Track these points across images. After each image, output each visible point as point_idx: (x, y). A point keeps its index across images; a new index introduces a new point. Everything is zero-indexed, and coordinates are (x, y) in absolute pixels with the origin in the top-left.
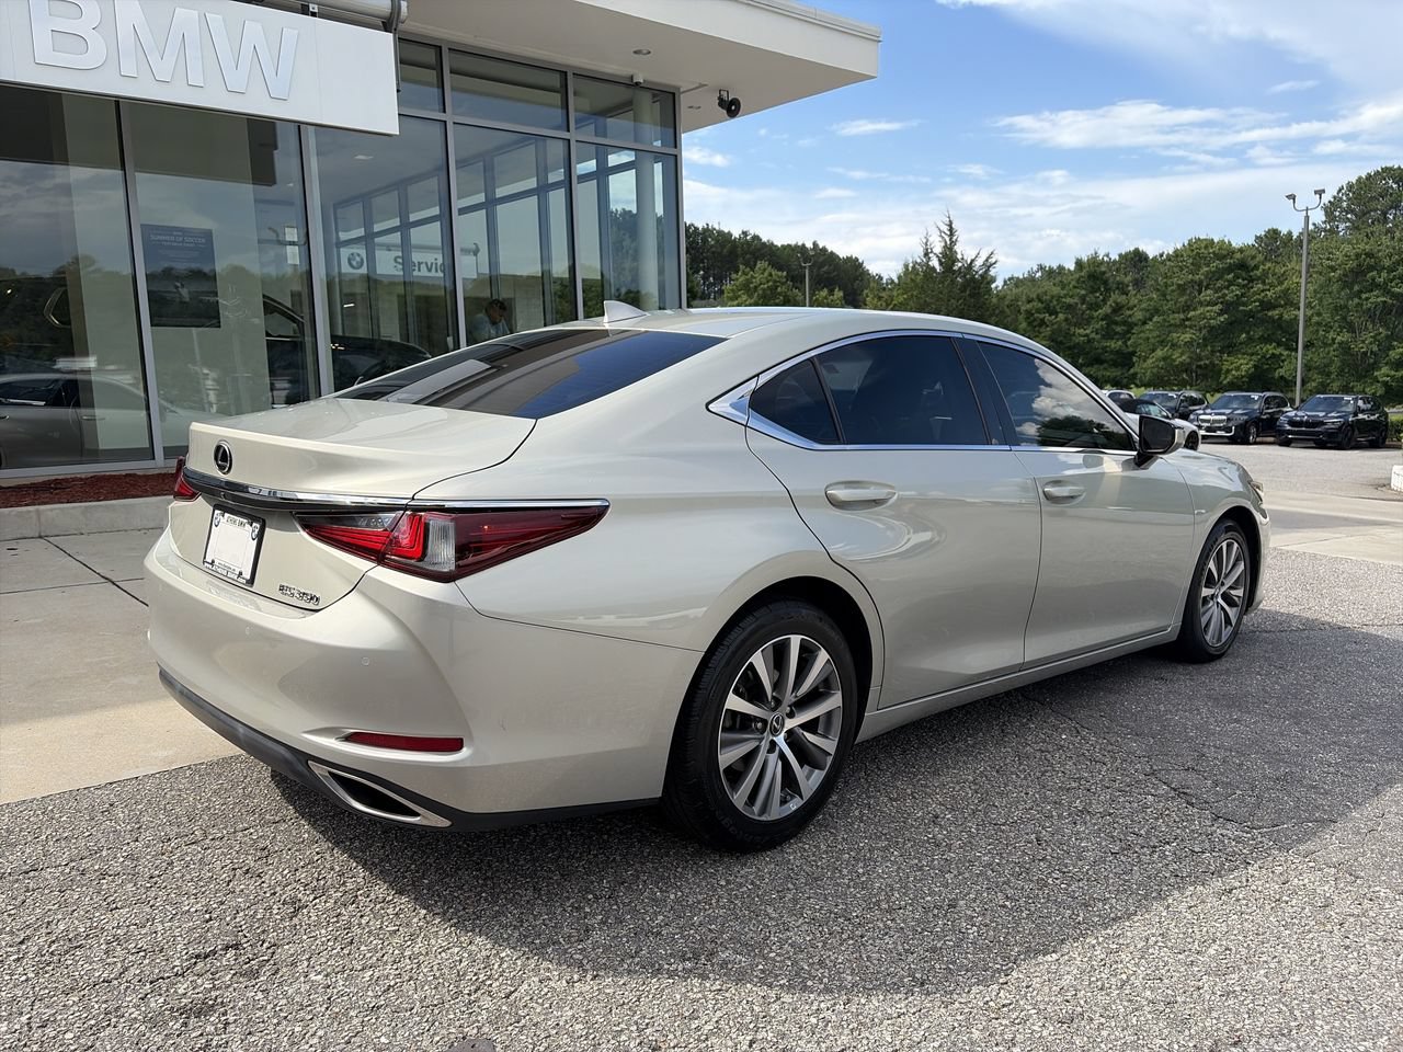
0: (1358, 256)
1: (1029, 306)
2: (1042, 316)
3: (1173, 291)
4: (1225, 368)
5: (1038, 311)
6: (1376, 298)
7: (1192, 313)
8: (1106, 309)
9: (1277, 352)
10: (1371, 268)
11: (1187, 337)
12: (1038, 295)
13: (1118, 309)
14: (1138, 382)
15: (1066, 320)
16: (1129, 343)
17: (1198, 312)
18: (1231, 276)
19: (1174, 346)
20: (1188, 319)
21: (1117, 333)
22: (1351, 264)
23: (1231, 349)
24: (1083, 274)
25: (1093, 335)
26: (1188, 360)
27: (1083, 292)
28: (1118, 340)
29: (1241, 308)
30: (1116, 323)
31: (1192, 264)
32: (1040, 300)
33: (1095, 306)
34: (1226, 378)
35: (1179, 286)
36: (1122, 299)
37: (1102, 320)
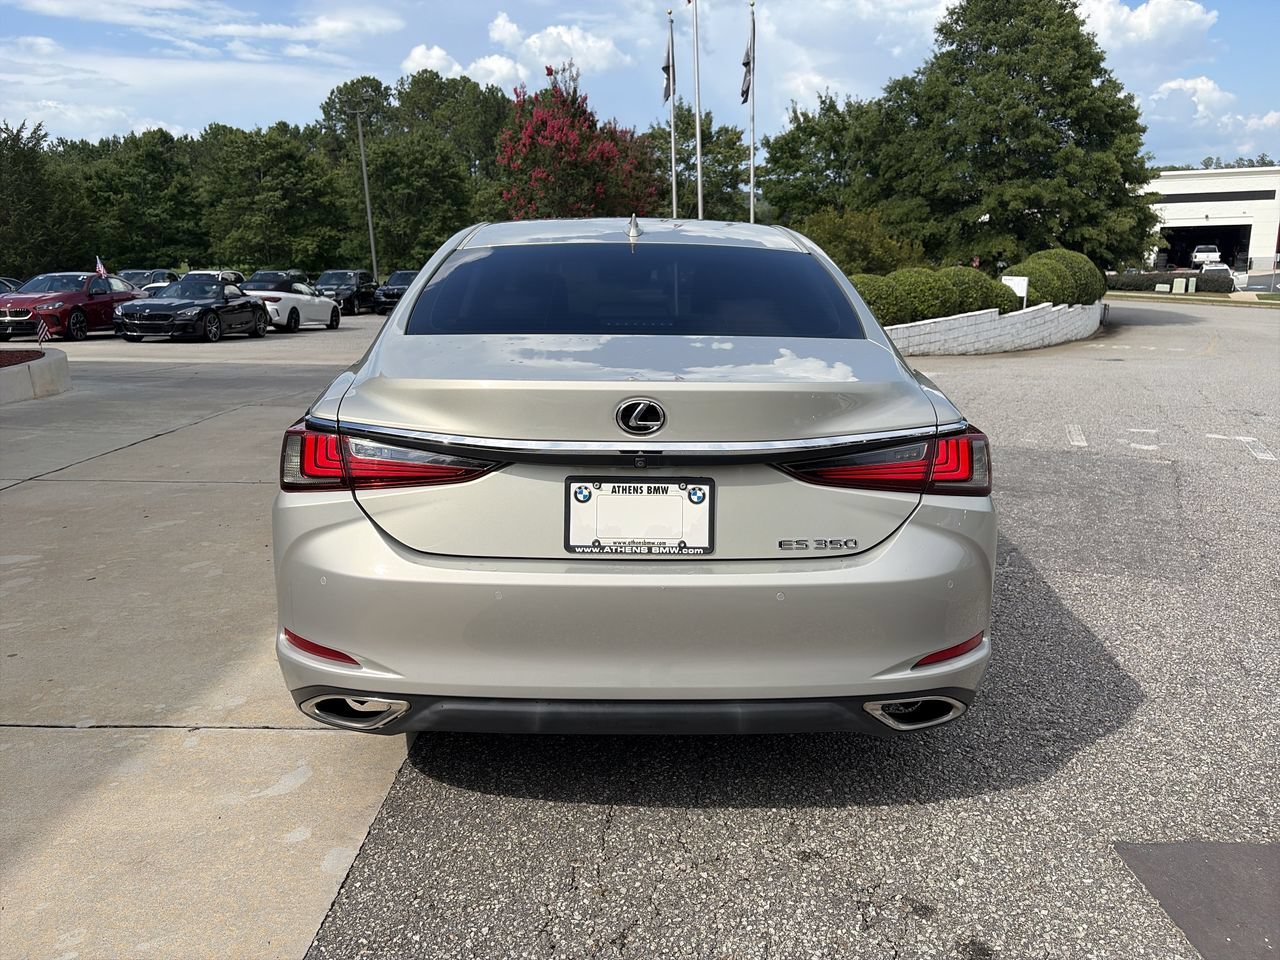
0: (384, 154)
1: (89, 184)
2: (106, 195)
3: (236, 175)
4: (294, 247)
5: (100, 189)
6: (402, 190)
7: (257, 198)
8: (171, 190)
9: (333, 233)
10: (395, 165)
11: (257, 219)
12: (97, 173)
13: (183, 189)
14: (217, 261)
15: (132, 199)
16: (201, 224)
17: (262, 197)
18: (284, 165)
19: (248, 227)
20: (254, 203)
21: (187, 214)
22: (381, 161)
23: (294, 231)
24: (140, 153)
25: (164, 216)
26: (262, 241)
27: (145, 171)
28: (189, 220)
29: (298, 194)
30: (184, 204)
31: (247, 151)
32: (100, 178)
33: (157, 187)
34: (297, 257)
35: (241, 171)
36: (184, 180)
37: (170, 200)
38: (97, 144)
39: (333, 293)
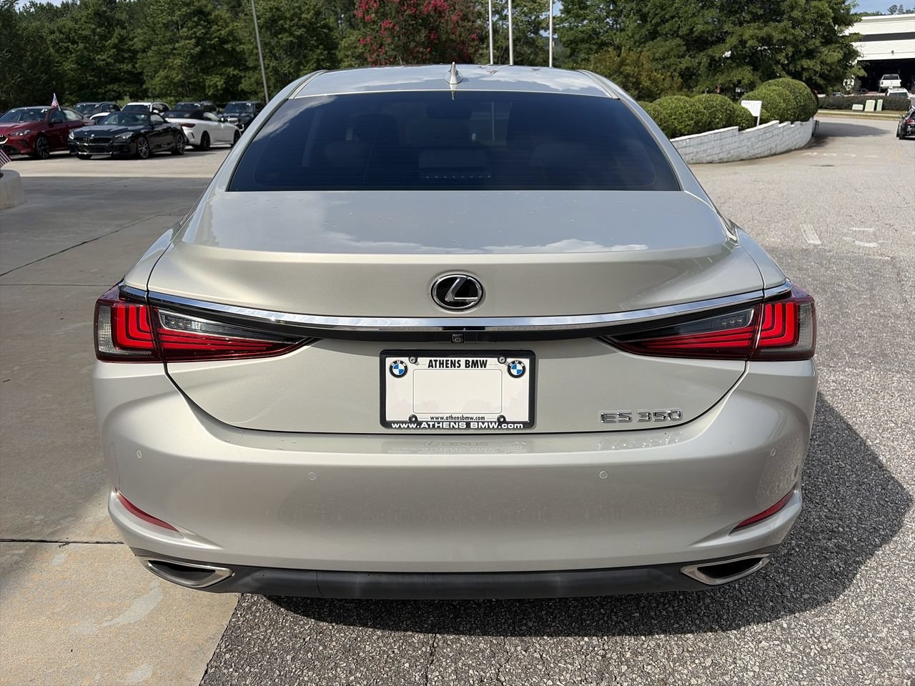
0: (271, 9)
1: (53, 37)
2: (66, 45)
3: (160, 28)
4: (207, 84)
5: (61, 40)
6: (286, 39)
7: (177, 45)
8: (114, 40)
9: (236, 72)
10: (280, 18)
11: (178, 61)
12: (58, 28)
13: (122, 40)
14: (150, 95)
15: (85, 48)
16: (137, 66)
17: (181, 44)
18: (196, 19)
19: (172, 68)
20: (175, 49)
21: (126, 58)
22: (268, 15)
23: (207, 71)
24: (89, 12)
25: (109, 60)
26: (183, 79)
27: (93, 26)
28: (128, 63)
29: (208, 42)
30: (123, 50)
31: (168, 8)
32: (61, 32)
33: (104, 38)
34: (209, 91)
35: (164, 24)
36: (123, 32)
37: (113, 48)
38: (60, 6)
39: (236, 119)
